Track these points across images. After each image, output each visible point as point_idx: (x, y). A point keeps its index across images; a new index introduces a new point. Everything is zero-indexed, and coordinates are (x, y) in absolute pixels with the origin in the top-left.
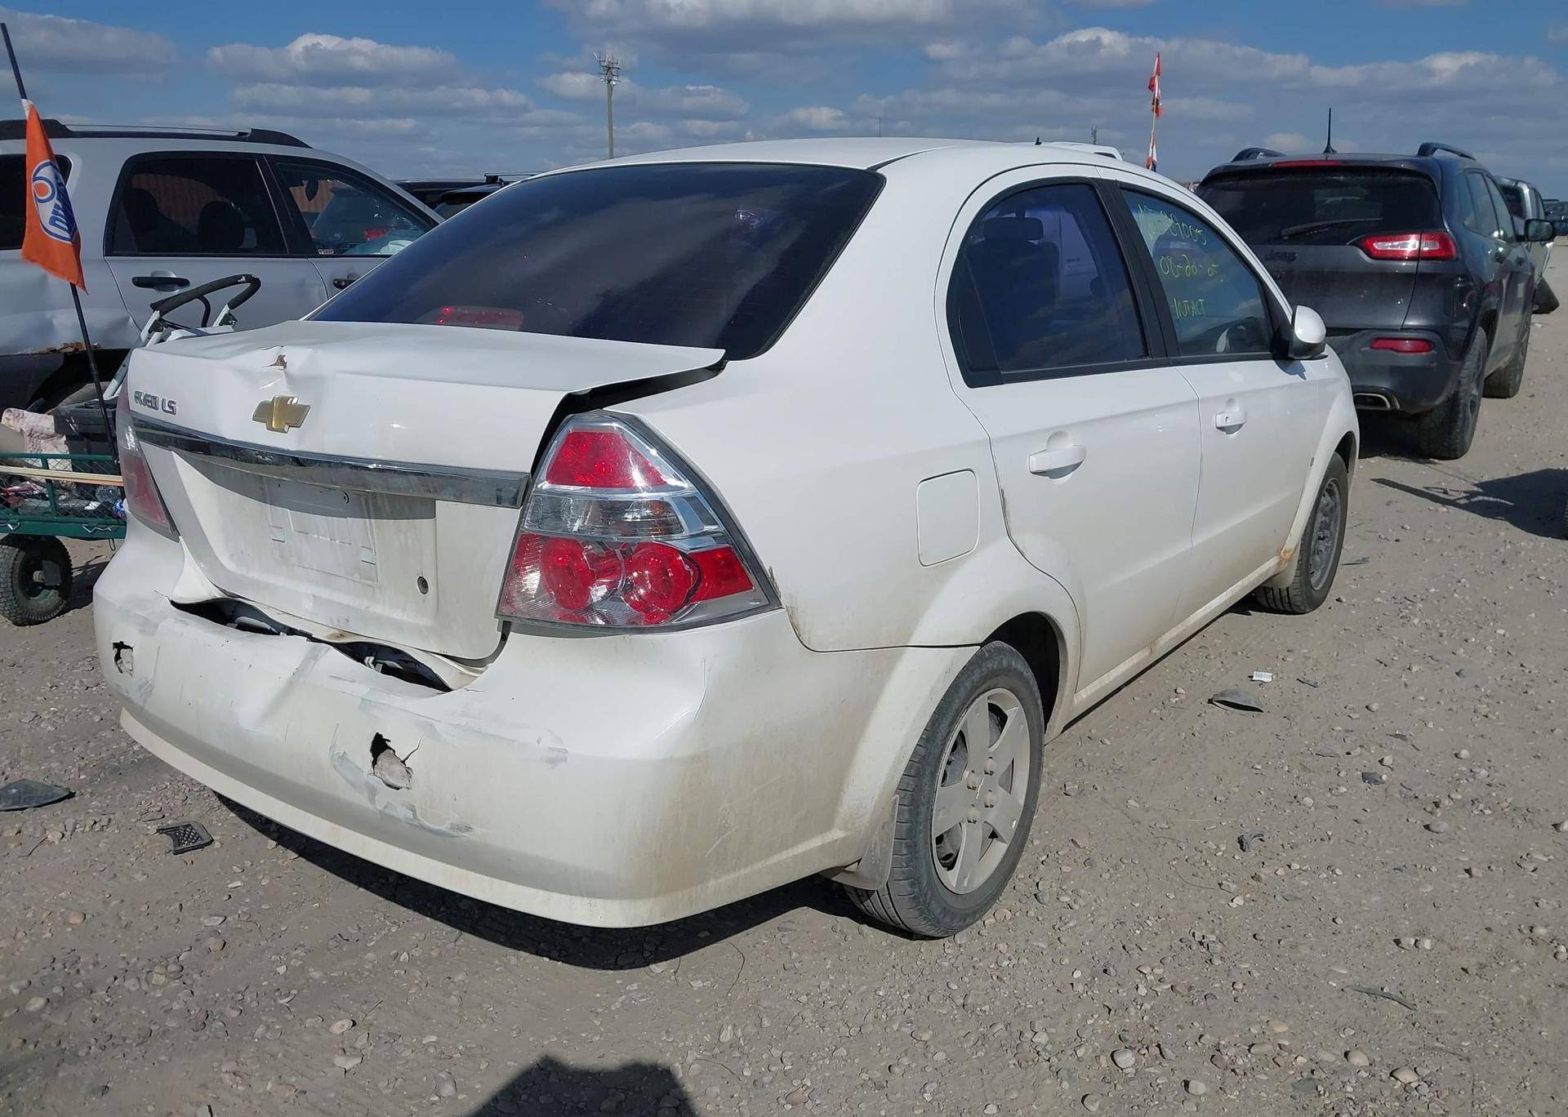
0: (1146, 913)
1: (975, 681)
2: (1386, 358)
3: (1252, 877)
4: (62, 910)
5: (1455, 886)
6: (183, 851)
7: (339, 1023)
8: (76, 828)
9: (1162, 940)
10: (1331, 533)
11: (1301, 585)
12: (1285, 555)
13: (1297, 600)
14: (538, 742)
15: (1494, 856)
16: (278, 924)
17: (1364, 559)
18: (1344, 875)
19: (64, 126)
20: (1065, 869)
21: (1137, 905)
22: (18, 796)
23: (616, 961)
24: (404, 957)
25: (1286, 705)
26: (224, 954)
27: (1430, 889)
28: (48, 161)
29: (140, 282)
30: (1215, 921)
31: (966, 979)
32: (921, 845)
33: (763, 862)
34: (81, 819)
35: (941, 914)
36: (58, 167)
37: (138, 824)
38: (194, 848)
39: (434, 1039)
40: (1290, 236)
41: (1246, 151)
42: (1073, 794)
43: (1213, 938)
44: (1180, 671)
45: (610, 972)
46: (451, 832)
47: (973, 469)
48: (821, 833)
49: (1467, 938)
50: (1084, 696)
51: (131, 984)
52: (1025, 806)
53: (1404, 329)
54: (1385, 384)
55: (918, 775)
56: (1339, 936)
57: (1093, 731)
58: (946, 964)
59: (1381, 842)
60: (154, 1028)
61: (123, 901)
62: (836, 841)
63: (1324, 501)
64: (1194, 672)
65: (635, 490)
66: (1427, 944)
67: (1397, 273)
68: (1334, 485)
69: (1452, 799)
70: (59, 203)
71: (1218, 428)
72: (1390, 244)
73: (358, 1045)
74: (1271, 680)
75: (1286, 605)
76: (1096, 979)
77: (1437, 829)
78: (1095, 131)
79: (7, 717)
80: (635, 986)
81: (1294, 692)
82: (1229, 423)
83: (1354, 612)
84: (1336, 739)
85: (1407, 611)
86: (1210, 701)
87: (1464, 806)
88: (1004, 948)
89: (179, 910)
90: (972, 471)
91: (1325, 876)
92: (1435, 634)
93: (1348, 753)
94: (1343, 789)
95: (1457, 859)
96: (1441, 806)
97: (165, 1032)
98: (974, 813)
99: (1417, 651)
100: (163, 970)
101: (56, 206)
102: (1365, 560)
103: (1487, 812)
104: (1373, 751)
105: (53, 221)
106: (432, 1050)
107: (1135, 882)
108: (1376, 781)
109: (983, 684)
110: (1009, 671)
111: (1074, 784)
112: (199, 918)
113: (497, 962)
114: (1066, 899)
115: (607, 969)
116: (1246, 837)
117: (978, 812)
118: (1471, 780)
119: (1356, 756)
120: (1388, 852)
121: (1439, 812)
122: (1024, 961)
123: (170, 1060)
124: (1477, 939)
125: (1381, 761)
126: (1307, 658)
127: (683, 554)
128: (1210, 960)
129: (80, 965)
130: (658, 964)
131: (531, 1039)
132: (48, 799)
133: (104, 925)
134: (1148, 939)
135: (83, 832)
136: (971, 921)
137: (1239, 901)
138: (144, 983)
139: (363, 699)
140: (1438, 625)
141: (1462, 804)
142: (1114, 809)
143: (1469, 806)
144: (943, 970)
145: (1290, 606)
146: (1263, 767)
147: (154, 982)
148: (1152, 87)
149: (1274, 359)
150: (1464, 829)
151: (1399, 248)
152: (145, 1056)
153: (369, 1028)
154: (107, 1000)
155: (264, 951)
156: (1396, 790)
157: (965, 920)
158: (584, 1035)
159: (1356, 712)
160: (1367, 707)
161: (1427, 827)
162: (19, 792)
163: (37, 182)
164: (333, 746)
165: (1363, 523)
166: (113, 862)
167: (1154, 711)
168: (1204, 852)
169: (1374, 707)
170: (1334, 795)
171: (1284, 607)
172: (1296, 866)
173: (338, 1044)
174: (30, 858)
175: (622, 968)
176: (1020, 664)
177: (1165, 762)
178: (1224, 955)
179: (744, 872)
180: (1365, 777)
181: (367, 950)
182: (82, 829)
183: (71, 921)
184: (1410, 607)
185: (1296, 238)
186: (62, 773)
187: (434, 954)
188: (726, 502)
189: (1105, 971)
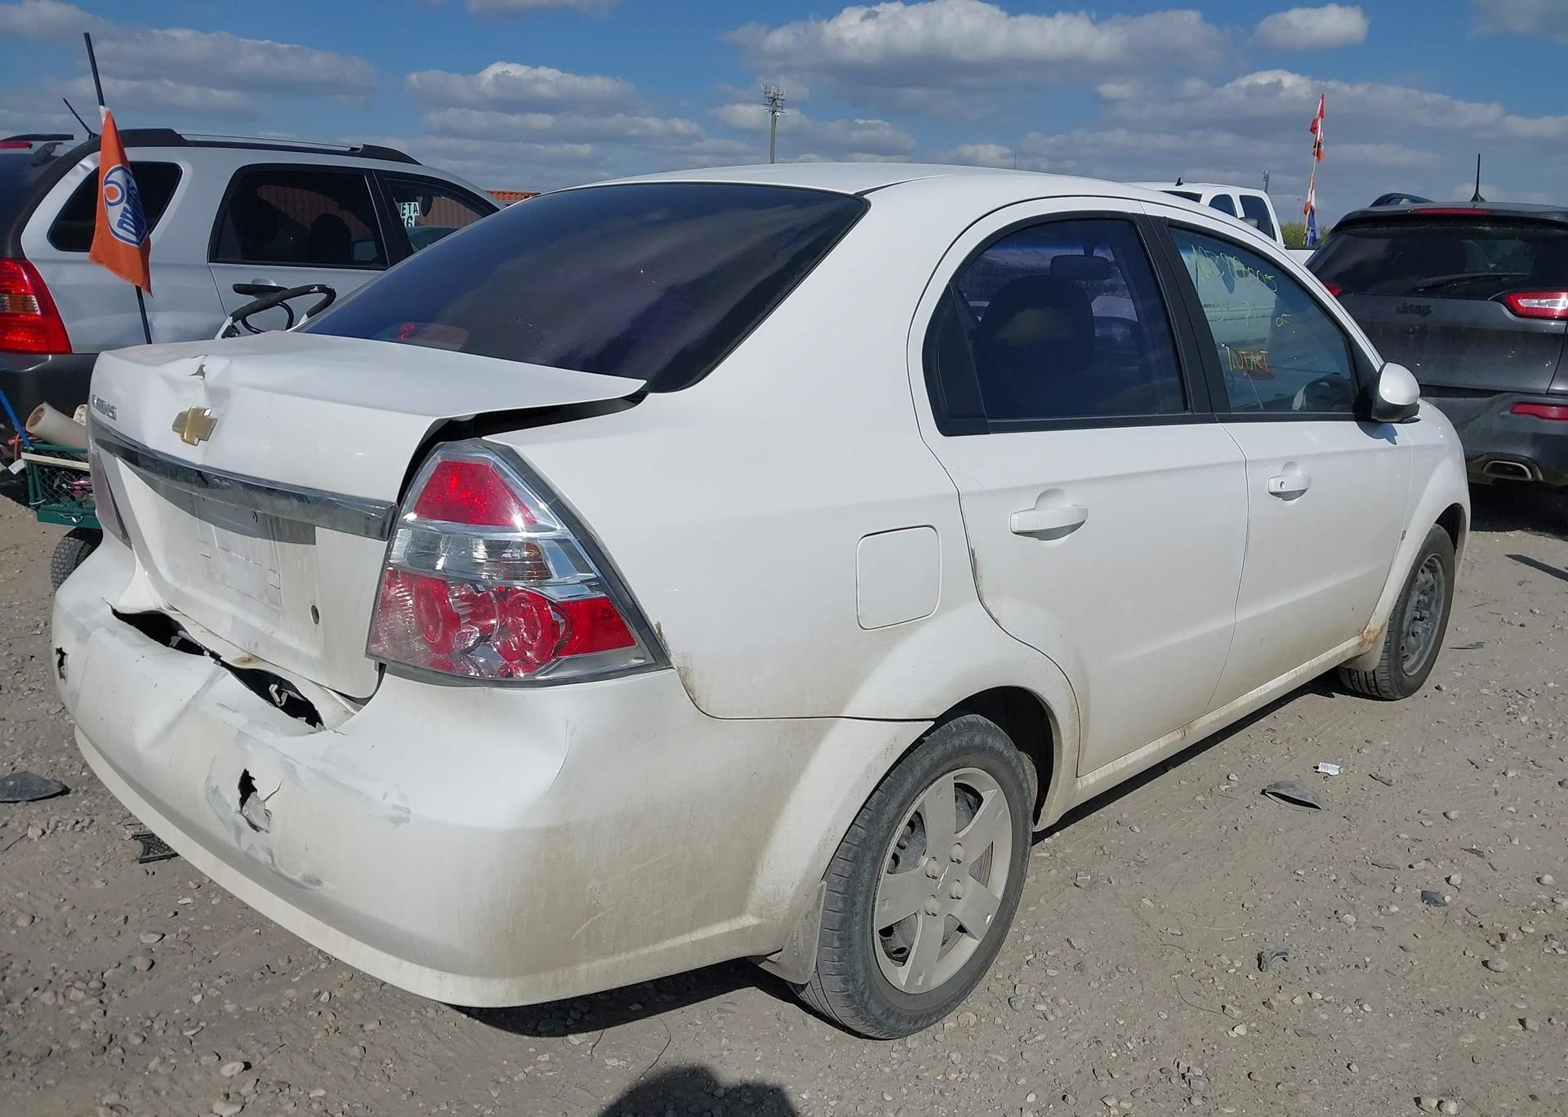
0: (1129, 1033)
1: (935, 758)
2: (1529, 424)
3: (1264, 1003)
4: (14, 911)
5: (1503, 1038)
6: (148, 861)
7: (230, 1066)
8: (58, 827)
9: (1139, 1067)
10: (1431, 614)
11: (1389, 669)
12: (1368, 636)
13: (1385, 685)
14: (384, 798)
15: (1559, 1006)
16: (212, 948)
17: (1477, 644)
18: (1374, 1012)
19: (180, 135)
20: (1051, 972)
21: (1121, 1022)
22: (15, 788)
23: (537, 1026)
24: (325, 996)
25: (1350, 803)
26: (148, 974)
27: (1472, 1039)
28: (119, 165)
29: (241, 289)
30: (1206, 1051)
31: (904, 1091)
32: (856, 938)
33: (650, 947)
34: (67, 817)
35: (883, 1014)
36: (130, 172)
37: (118, 827)
38: (160, 858)
39: (322, 1093)
40: (1426, 288)
41: (1386, 197)
42: (1083, 886)
43: (1199, 1072)
44: (1239, 754)
45: (526, 1038)
46: (303, 883)
47: (935, 527)
48: (729, 917)
49: (1504, 1105)
50: (1092, 781)
51: (47, 997)
52: (1003, 899)
53: (1549, 393)
54: (1526, 453)
55: (856, 860)
56: (1351, 1087)
57: (1124, 816)
58: (887, 1070)
59: (1426, 977)
60: (55, 1047)
61: (74, 907)
62: (748, 928)
63: (1421, 578)
64: (1254, 757)
65: (514, 529)
66: (1452, 1107)
67: (1545, 333)
68: (1436, 561)
69: (1523, 932)
70: (128, 207)
71: (1272, 493)
72: (1537, 301)
73: (243, 1091)
74: (1337, 773)
75: (1373, 689)
76: (1051, 1106)
77: (1496, 967)
78: (1268, 176)
79: (38, 706)
80: (546, 1057)
81: (1363, 790)
82: (1285, 489)
83: (1453, 703)
84: (1400, 848)
85: (1516, 707)
86: (1263, 792)
87: (1536, 940)
88: (957, 1057)
89: (123, 922)
90: (934, 529)
91: (1351, 1011)
92: (1544, 735)
93: (1411, 867)
94: (1394, 909)
95: (1513, 1006)
96: (1507, 939)
97: (67, 1052)
98: (933, 904)
99: (1518, 753)
100: (84, 986)
101: (125, 209)
102: (1479, 645)
103: (1561, 951)
104: (1440, 867)
105: (120, 224)
106: (315, 1106)
107: (1126, 995)
108: (1437, 902)
109: (946, 762)
110: (984, 749)
111: (1087, 875)
112: (139, 933)
113: (413, 1013)
114: (1043, 1008)
115: (524, 1034)
116: (1267, 956)
117: (937, 904)
118: (1550, 911)
119: (1419, 870)
120: (1432, 990)
121: (1503, 947)
122: (975, 1075)
123: (56, 1085)
124: (1516, 1108)
125: (1448, 880)
126: (1386, 751)
127: (552, 604)
128: (1189, 1099)
129: (9, 971)
130: (577, 1035)
131: (420, 1105)
132: (41, 794)
133: (49, 931)
134: (1123, 1064)
135: (63, 831)
136: (924, 1025)
137: (1241, 1030)
138: (60, 997)
139: (239, 731)
140: (1550, 725)
141: (1533, 939)
142: (1126, 907)
143: (1541, 942)
144: (883, 1076)
145: (1378, 692)
146: (1306, 874)
147: (71, 998)
148: (1314, 129)
149: (1356, 421)
150: (1529, 969)
151: (1547, 306)
152: (36, 1078)
153: (261, 1073)
154: (20, 1013)
155: (188, 977)
156: (1459, 915)
157: (916, 1023)
158: (476, 1106)
159: (1430, 819)
160: (1445, 814)
161: (1485, 963)
162: (16, 784)
163: (108, 186)
164: (208, 779)
165: (1486, 603)
166: (81, 866)
167: (1198, 798)
168: (1215, 968)
169: (1453, 815)
170: (1382, 914)
171: (1370, 691)
172: (1317, 996)
173: (224, 1088)
174: (5, 854)
175: (539, 1035)
176: (1000, 741)
177: (1196, 858)
178: (1208, 1095)
179: (624, 957)
180: (1425, 896)
181: (290, 985)
182: (63, 828)
183: (19, 924)
184: (1521, 702)
185: (1433, 290)
186: (68, 768)
187: (357, 996)
188: (605, 548)
189: (1064, 1098)
